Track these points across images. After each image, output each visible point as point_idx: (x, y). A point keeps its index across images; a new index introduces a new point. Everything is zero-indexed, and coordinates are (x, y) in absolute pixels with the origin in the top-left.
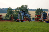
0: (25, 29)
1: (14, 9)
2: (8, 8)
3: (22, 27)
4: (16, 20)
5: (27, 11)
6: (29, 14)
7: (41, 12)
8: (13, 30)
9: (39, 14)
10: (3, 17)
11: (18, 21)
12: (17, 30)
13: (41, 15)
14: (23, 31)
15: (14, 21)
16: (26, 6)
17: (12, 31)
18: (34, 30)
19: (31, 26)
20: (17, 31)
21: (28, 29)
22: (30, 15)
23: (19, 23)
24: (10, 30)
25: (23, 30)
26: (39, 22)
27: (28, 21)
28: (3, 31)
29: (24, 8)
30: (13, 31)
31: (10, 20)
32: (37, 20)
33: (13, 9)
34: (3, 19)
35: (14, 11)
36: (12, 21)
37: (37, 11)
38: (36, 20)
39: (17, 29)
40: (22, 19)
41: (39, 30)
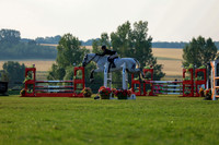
0: (138, 131)
1: (89, 42)
2: (62, 35)
3: (122, 124)
4: (95, 91)
5: (145, 52)
6: (155, 62)
7: (209, 56)
8: (82, 134)
9: (200, 65)
10: (38, 79)
11: (106, 95)
12: (102, 136)
13: (210, 67)
14: (128, 140)
15: (88, 95)
16: (143, 26)
17: (78, 142)
18: (175, 136)
19: (162, 118)
20: (102, 142)
21: (152, 131)
22: (159, 67)
23: (111, 105)
24: (70, 136)
25: (129, 137)
26: (200, 99)
27: (151, 94)
28: (40, 142)
29: (132, 37)
30: (81, 140)
31: (70, 92)
32: (192, 91)
33: (81, 43)
34: (39, 85)
35: (88, 51)
36: (80, 95)
37: (193, 49)
38: (188, 91)
39: (100, 133)
40: (125, 86)
41: (200, 137)
